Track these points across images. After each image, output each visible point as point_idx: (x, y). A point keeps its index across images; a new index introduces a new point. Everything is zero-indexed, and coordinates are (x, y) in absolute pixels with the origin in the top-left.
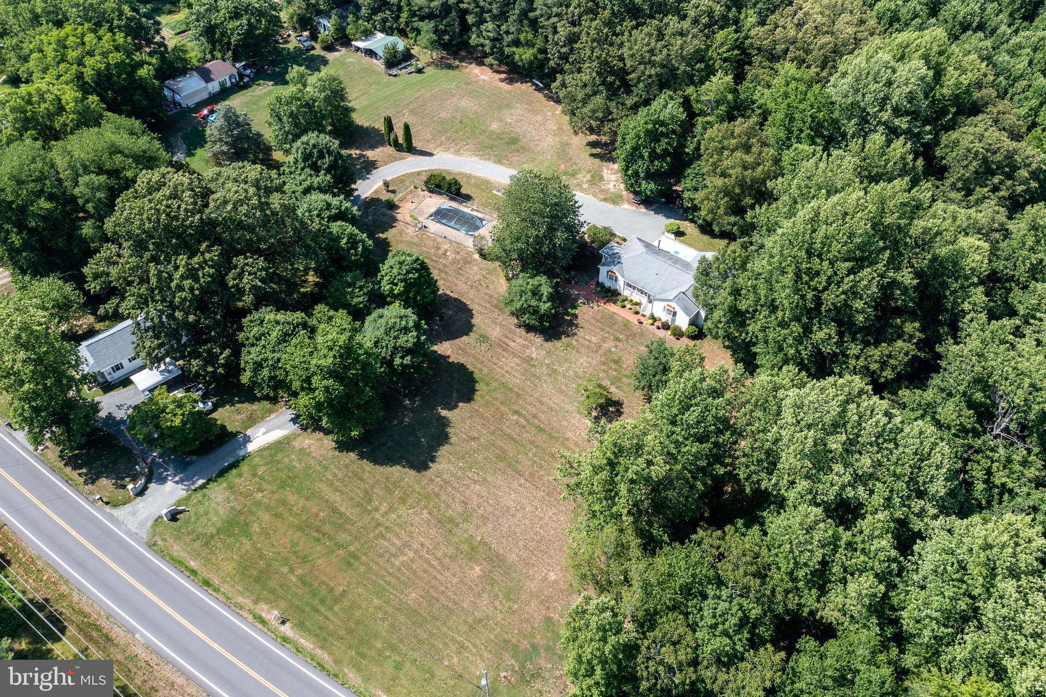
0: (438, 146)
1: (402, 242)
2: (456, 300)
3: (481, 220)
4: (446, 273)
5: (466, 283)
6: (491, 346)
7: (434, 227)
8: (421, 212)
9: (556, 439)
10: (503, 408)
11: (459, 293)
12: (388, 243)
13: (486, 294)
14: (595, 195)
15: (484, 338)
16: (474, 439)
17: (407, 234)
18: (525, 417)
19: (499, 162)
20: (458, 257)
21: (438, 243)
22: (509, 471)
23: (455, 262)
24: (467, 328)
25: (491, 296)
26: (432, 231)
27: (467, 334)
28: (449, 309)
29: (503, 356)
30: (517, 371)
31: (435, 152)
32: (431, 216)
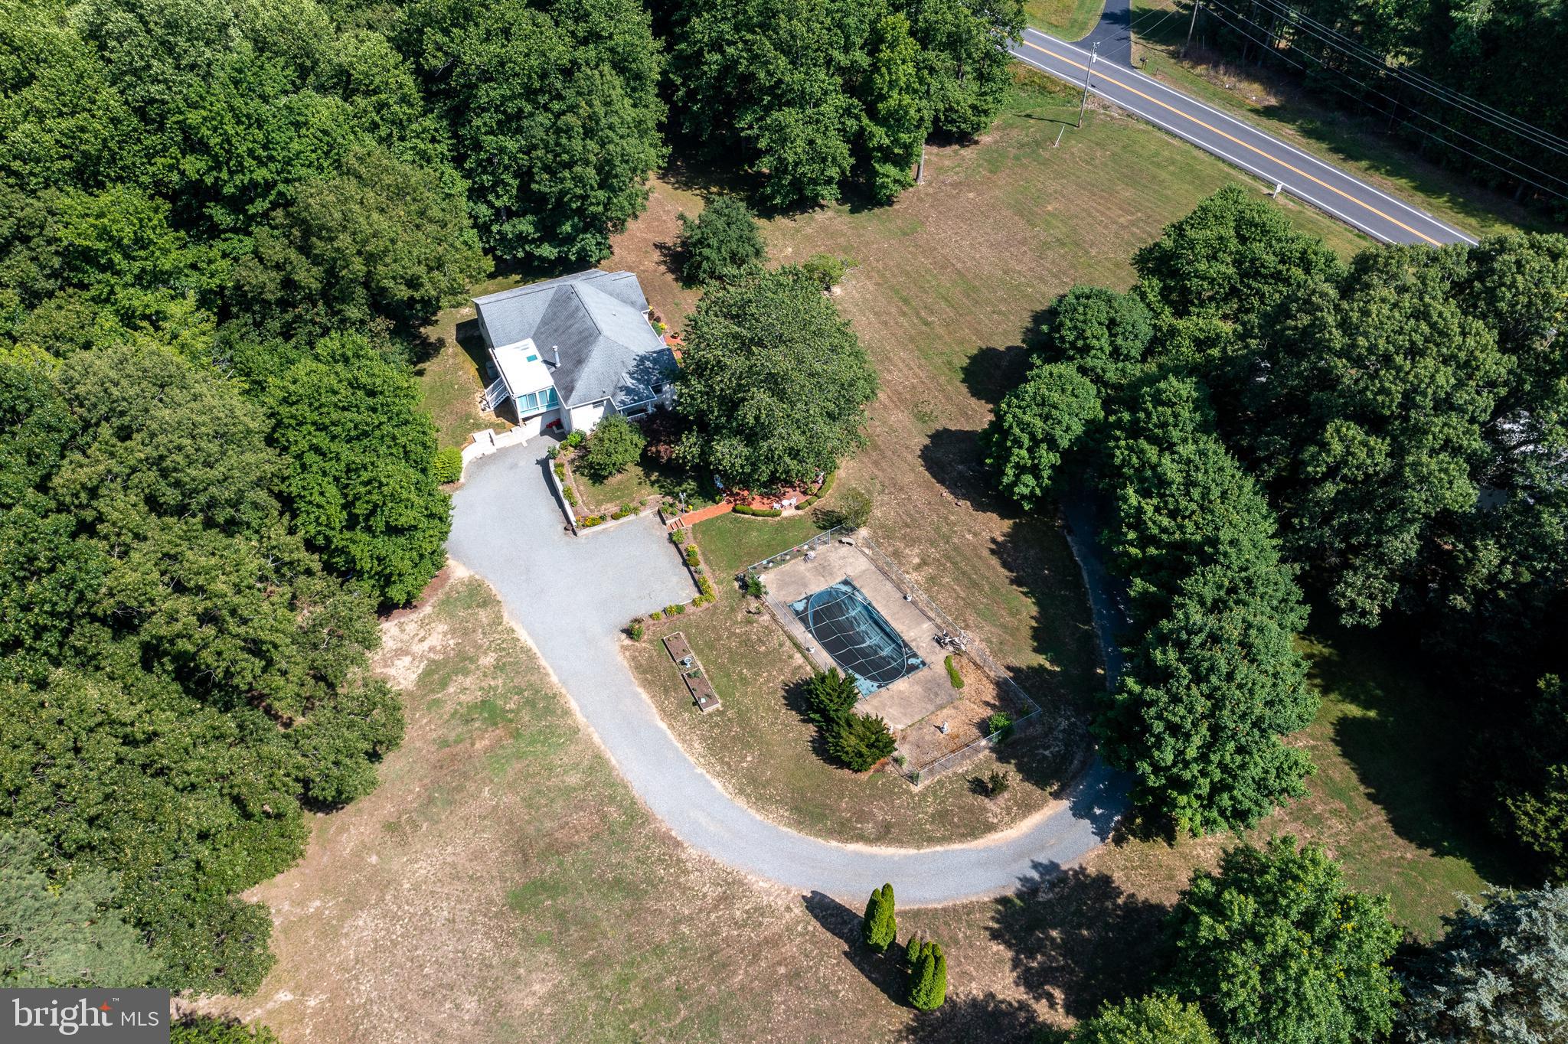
0: (774, 942)
1: (1003, 626)
2: (942, 482)
3: (801, 617)
4: (937, 530)
5: (909, 498)
6: (916, 406)
7: (917, 633)
8: (931, 689)
9: (892, 288)
10: (942, 331)
11: (930, 488)
12: (1034, 638)
13: (883, 471)
14: (497, 620)
15: (922, 418)
16: (1000, 313)
17: (988, 641)
18: (918, 314)
19: (636, 815)
20: (900, 545)
21: (927, 590)
22: (970, 276)
23: (912, 542)
24: (941, 438)
25: (876, 463)
26: (927, 625)
27: (946, 431)
28: (960, 473)
29: (905, 387)
30: (895, 365)
31: (799, 911)
32: (913, 668)
